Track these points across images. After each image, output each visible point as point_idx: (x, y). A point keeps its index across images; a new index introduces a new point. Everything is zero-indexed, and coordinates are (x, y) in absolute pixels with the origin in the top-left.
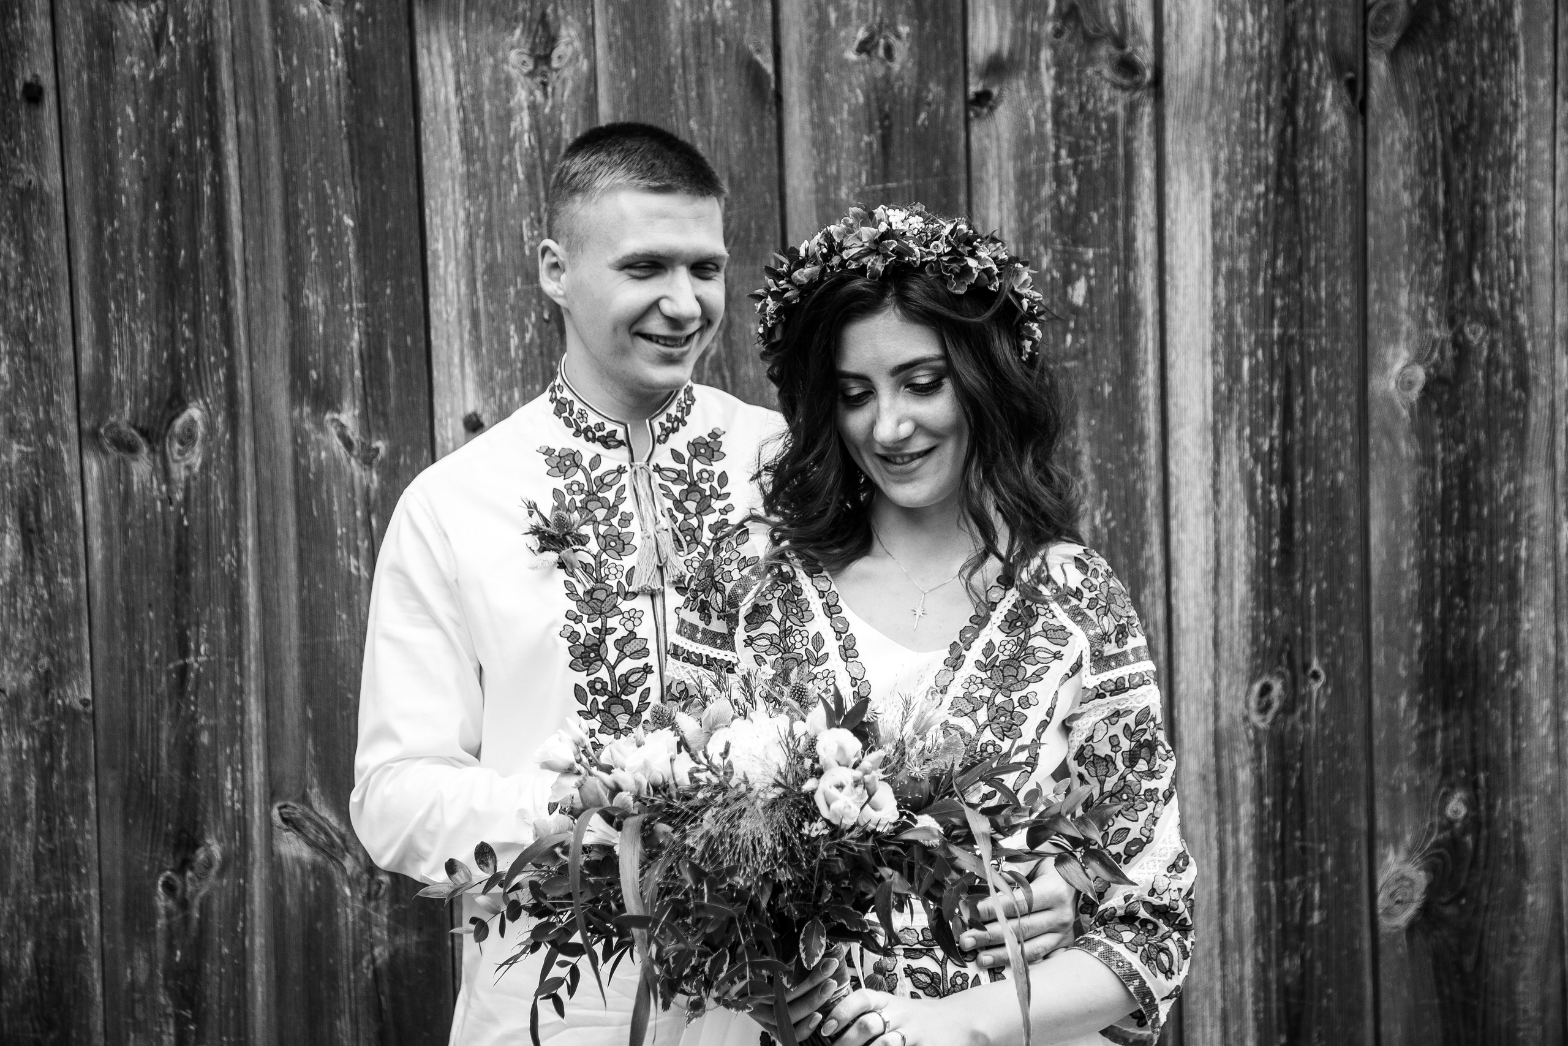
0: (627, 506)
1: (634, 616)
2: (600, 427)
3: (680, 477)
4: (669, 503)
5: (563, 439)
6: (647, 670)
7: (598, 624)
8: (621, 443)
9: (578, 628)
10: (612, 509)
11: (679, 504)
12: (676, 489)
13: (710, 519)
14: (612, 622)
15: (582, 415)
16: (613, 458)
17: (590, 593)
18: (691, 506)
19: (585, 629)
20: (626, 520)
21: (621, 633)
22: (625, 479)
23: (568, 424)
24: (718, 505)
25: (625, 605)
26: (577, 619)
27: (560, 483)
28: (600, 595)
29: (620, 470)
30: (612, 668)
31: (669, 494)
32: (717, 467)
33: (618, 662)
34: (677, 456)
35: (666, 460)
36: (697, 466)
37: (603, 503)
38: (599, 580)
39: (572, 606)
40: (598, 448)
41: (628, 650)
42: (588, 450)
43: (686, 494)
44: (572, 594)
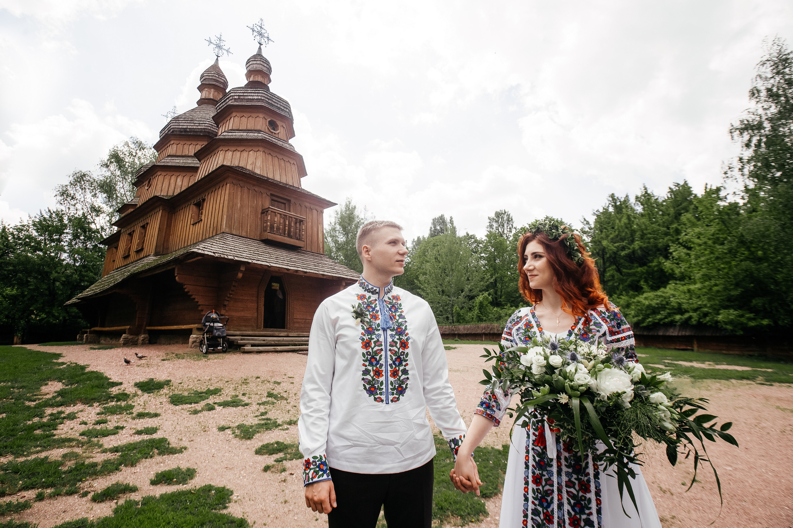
0: (378, 308)
1: (379, 335)
2: (372, 288)
3: (390, 303)
4: (388, 309)
5: (361, 292)
6: (382, 350)
7: (370, 337)
8: (377, 293)
9: (364, 337)
10: (374, 309)
11: (390, 309)
12: (389, 306)
13: (398, 314)
14: (374, 337)
15: (367, 286)
16: (374, 297)
17: (368, 329)
18: (393, 310)
19: (366, 338)
20: (377, 311)
21: (375, 339)
22: (377, 302)
23: (363, 288)
24: (400, 311)
25: (377, 333)
26: (364, 335)
27: (361, 302)
28: (370, 329)
29: (376, 300)
30: (372, 349)
31: (388, 307)
32: (399, 302)
33: (374, 347)
34: (389, 299)
35: (387, 299)
36: (394, 301)
37: (371, 307)
38: (371, 326)
39: (363, 331)
40: (370, 294)
41: (377, 344)
42: (368, 295)
43: (392, 307)
44: (363, 328)
